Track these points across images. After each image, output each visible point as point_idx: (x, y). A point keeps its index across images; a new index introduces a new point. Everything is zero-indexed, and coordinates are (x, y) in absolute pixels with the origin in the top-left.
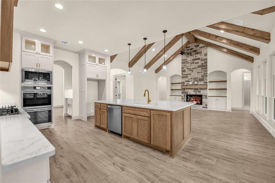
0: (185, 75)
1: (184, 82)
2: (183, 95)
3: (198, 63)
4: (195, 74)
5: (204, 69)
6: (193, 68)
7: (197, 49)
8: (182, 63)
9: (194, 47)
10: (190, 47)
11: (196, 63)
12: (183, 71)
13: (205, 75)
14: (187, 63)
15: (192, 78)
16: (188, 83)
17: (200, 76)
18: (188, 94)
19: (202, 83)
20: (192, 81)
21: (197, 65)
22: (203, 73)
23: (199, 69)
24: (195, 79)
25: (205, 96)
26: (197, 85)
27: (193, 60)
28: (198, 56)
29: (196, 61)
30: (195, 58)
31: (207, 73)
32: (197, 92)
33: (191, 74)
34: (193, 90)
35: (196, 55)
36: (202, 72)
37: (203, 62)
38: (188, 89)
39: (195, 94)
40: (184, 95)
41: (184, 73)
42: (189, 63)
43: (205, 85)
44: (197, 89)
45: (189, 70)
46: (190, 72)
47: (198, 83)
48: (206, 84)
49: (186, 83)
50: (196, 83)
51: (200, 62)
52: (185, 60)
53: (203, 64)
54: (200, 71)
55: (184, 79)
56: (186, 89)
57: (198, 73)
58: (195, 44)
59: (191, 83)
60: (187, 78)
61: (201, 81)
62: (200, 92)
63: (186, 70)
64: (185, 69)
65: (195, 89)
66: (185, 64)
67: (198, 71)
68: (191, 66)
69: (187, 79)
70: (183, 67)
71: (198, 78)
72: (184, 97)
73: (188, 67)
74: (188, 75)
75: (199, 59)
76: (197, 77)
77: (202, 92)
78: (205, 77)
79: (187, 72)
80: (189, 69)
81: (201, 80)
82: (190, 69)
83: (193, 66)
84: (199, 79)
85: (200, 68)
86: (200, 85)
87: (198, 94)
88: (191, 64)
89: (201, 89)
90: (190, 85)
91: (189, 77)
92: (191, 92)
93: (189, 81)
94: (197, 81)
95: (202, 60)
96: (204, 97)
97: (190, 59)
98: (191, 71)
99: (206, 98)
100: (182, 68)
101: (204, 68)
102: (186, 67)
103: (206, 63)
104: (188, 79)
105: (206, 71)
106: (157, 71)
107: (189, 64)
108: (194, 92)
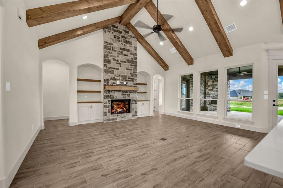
0: (109, 68)
1: (108, 80)
2: (106, 101)
3: (127, 56)
4: (123, 70)
5: (134, 66)
6: (122, 62)
7: (127, 36)
8: (106, 47)
9: (123, 31)
10: (117, 27)
11: (125, 55)
12: (107, 61)
13: (134, 74)
14: (112, 50)
15: (120, 75)
16: (115, 81)
17: (130, 75)
18: (115, 99)
19: (130, 83)
20: (119, 79)
21: (126, 58)
22: (132, 71)
23: (128, 64)
24: (123, 77)
25: (134, 100)
26: (126, 85)
27: (121, 49)
28: (128, 47)
29: (125, 52)
30: (123, 47)
31: (136, 72)
32: (126, 96)
33: (118, 69)
34: (120, 93)
35: (126, 44)
36: (131, 70)
37: (132, 56)
38: (114, 91)
39: (123, 99)
40: (109, 101)
41: (108, 65)
42: (116, 51)
43: (135, 86)
44: (126, 92)
45: (116, 62)
46: (117, 66)
47: (127, 83)
48: (135, 85)
49: (111, 82)
50: (125, 83)
51: (130, 57)
52: (110, 44)
53: (132, 59)
54: (130, 68)
55: (109, 74)
56: (112, 91)
57: (127, 69)
58: (124, 28)
59: (118, 82)
60: (113, 74)
61: (130, 81)
62: (129, 95)
63: (112, 61)
64: (110, 58)
65: (123, 91)
66: (111, 51)
67: (127, 66)
68: (118, 56)
69: (112, 76)
70: (108, 55)
71: (128, 77)
72: (108, 104)
73: (114, 56)
74: (114, 70)
75: (128, 50)
76: (126, 75)
77: (133, 96)
78: (135, 77)
79: (113, 64)
80: (115, 60)
81: (131, 79)
82: (118, 61)
83: (121, 58)
84: (129, 78)
85: (130, 64)
86: (129, 86)
87: (127, 98)
88: (119, 54)
89: (130, 91)
90: (118, 85)
91: (116, 72)
92: (118, 96)
93: (115, 79)
94: (126, 80)
95: (131, 54)
96: (133, 102)
97: (117, 45)
98: (119, 65)
99: (136, 103)
100: (106, 56)
101: (133, 64)
102: (111, 56)
103: (135, 58)
104: (114, 75)
105: (135, 69)
106: (44, 43)
107: (116, 53)
108: (122, 96)
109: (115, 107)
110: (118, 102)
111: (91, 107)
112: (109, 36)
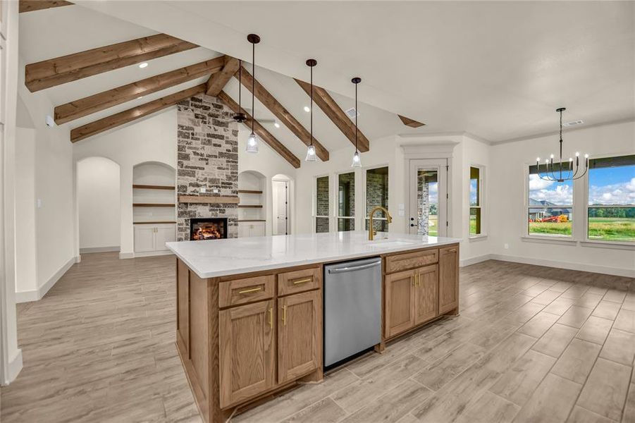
0: (187, 167)
1: (186, 187)
2: (182, 220)
3: (220, 146)
4: (214, 170)
5: (233, 162)
6: (210, 156)
7: (218, 113)
8: (180, 134)
9: (212, 106)
10: (201, 101)
11: (215, 145)
12: (183, 157)
13: (234, 176)
14: (192, 138)
15: (206, 179)
16: (197, 189)
17: (225, 178)
18: (197, 217)
19: (227, 192)
20: (205, 185)
21: (218, 150)
22: (230, 171)
23: (221, 159)
24: (212, 181)
25: (233, 220)
26: (217, 195)
27: (209, 135)
28: (220, 131)
29: (215, 141)
30: (212, 132)
31: (237, 173)
32: (218, 212)
33: (203, 169)
34: (207, 208)
35: (216, 127)
36: (228, 169)
37: (229, 147)
38: (196, 204)
39: (213, 217)
40: (186, 221)
41: (185, 163)
42: (198, 139)
43: (234, 196)
44: (218, 206)
45: (199, 157)
46: (202, 164)
47: (219, 191)
48: (235, 194)
49: (190, 189)
50: (216, 191)
51: (225, 147)
52: (188, 128)
53: (229, 151)
54: (224, 166)
55: (186, 177)
56: (191, 204)
57: (219, 168)
58: (215, 101)
59: (203, 190)
60: (194, 176)
61: (225, 187)
62: (223, 211)
63: (192, 156)
64: (188, 151)
65: (212, 205)
66: (189, 140)
67: (220, 163)
68: (203, 148)
69: (193, 180)
70: (184, 147)
71: (221, 181)
72: (184, 226)
73: (195, 148)
74: (196, 170)
75: (221, 137)
76: (217, 177)
77: (229, 213)
78: (235, 180)
79: (194, 161)
80: (198, 154)
81: (227, 185)
82: (202, 155)
83: (209, 150)
84: (223, 183)
85: (224, 160)
86: (223, 196)
87: (220, 216)
88: (204, 144)
89: (225, 205)
90: (202, 195)
91: (199, 173)
92: (204, 212)
93: (198, 186)
94: (217, 187)
95: (227, 142)
96: (232, 222)
97: (200, 130)
98: (205, 162)
99: (236, 225)
100: (180, 148)
101: (231, 160)
102: (190, 148)
103: (236, 150)
104: (196, 179)
105: (236, 167)
107: (200, 142)
108: (211, 213)
109: (201, 230)
110: (206, 223)
111: (155, 230)
112: (187, 117)
